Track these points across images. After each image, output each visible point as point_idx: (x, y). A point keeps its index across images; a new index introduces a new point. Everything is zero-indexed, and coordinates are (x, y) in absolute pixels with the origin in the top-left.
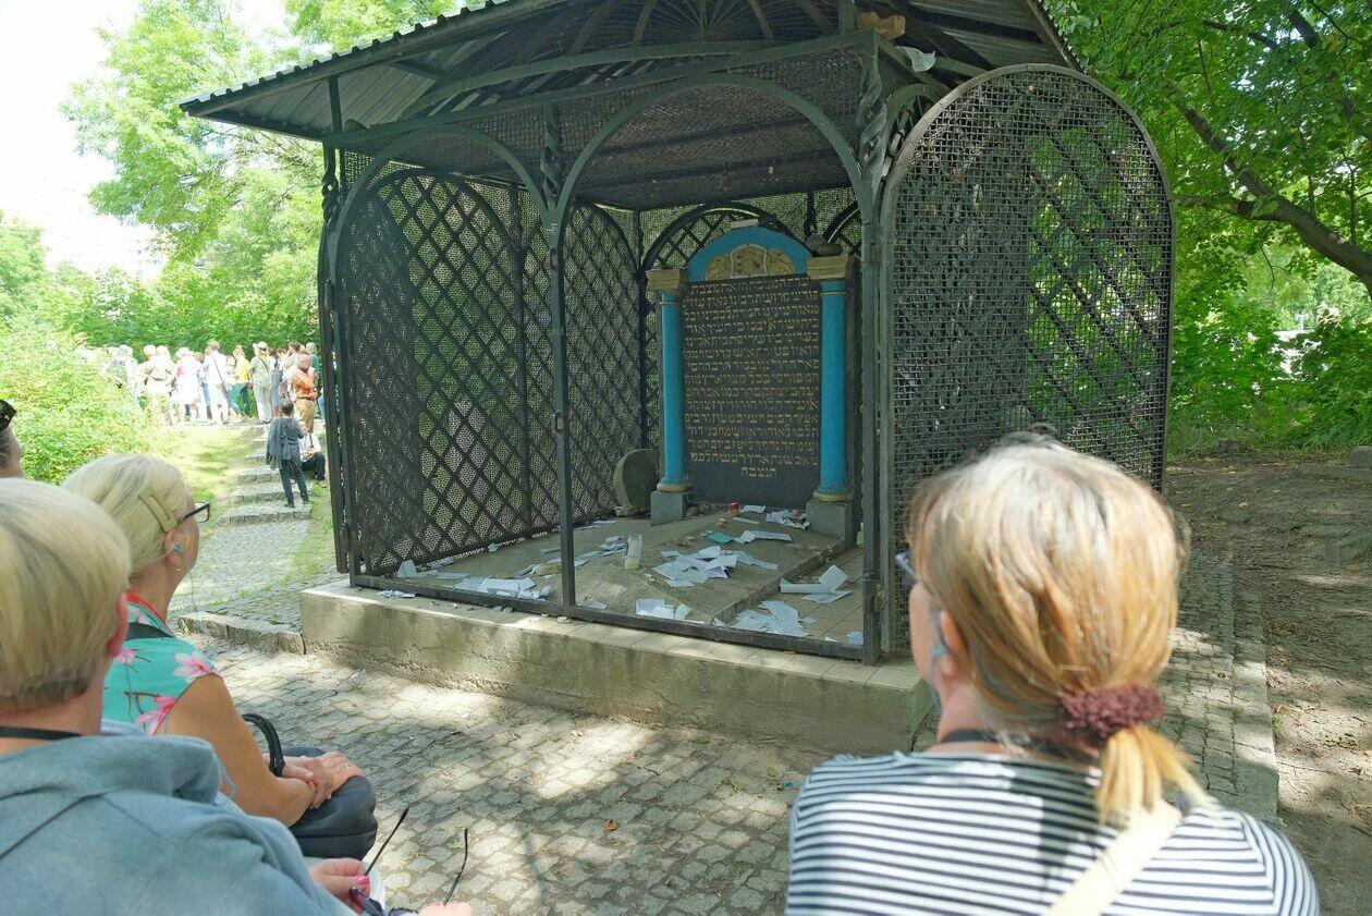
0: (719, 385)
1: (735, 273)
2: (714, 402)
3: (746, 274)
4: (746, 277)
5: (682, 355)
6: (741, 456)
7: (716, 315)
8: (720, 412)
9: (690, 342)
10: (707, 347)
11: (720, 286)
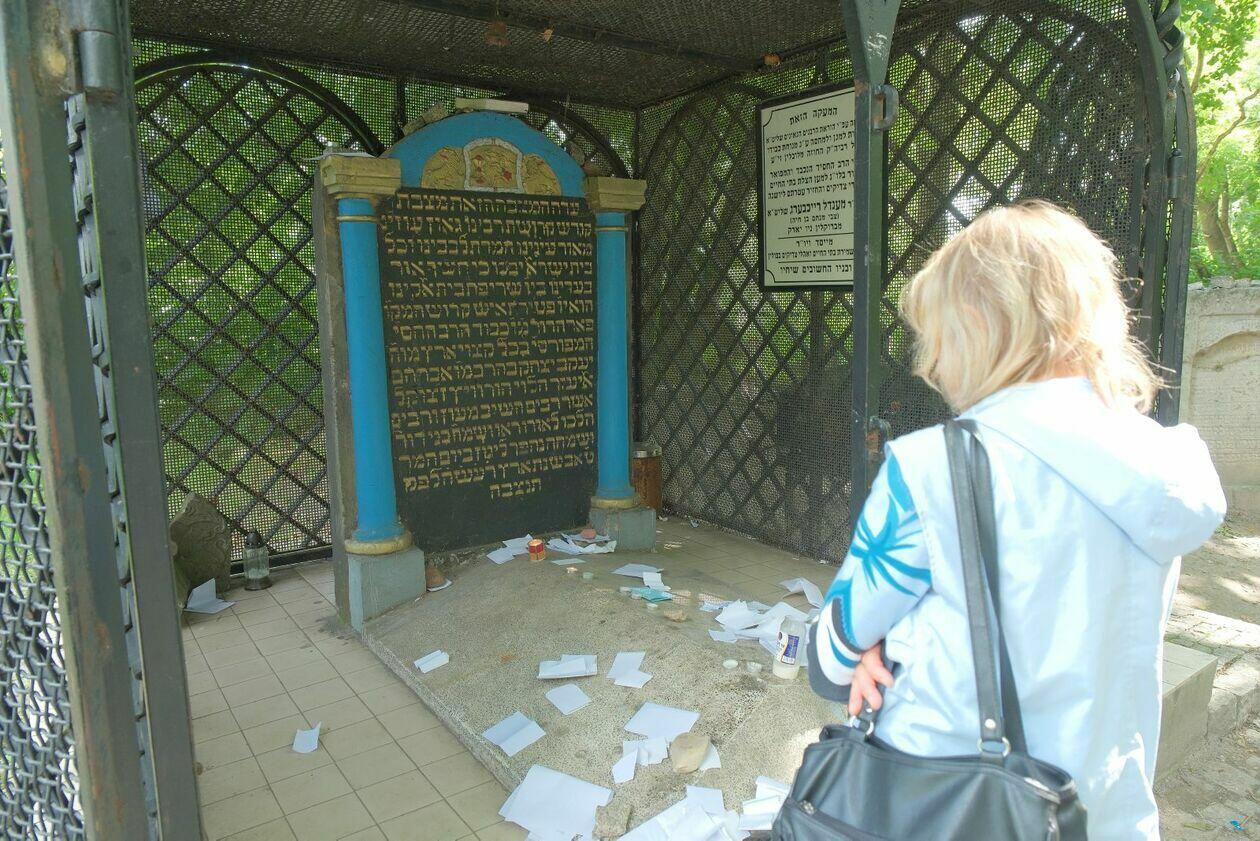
0: (452, 362)
1: (473, 181)
2: (444, 390)
3: (490, 185)
4: (491, 190)
5: (384, 313)
6: (487, 468)
7: (442, 247)
8: (453, 405)
9: (397, 290)
10: (431, 300)
11: (449, 200)
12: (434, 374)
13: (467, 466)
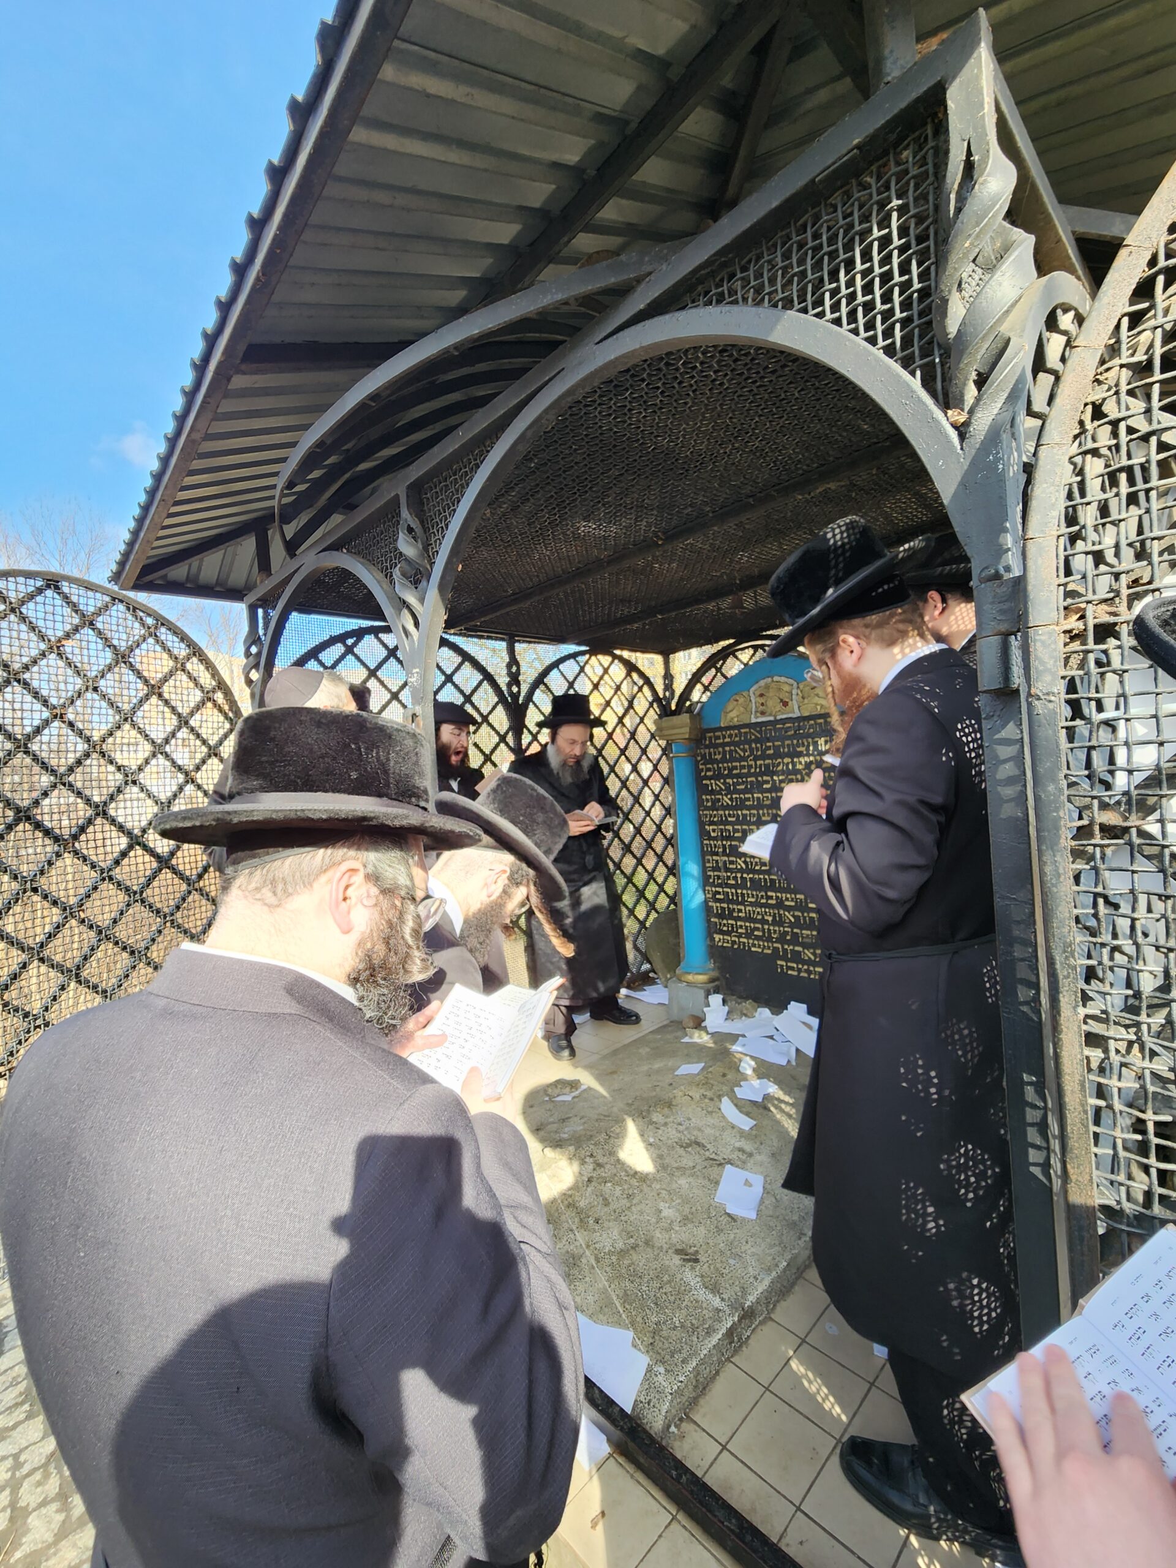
1: (758, 714)
3: (770, 715)
4: (772, 718)
5: (700, 817)
6: (775, 945)
7: (736, 768)
9: (707, 800)
10: (728, 807)
11: (740, 733)
12: (732, 862)
13: (758, 938)
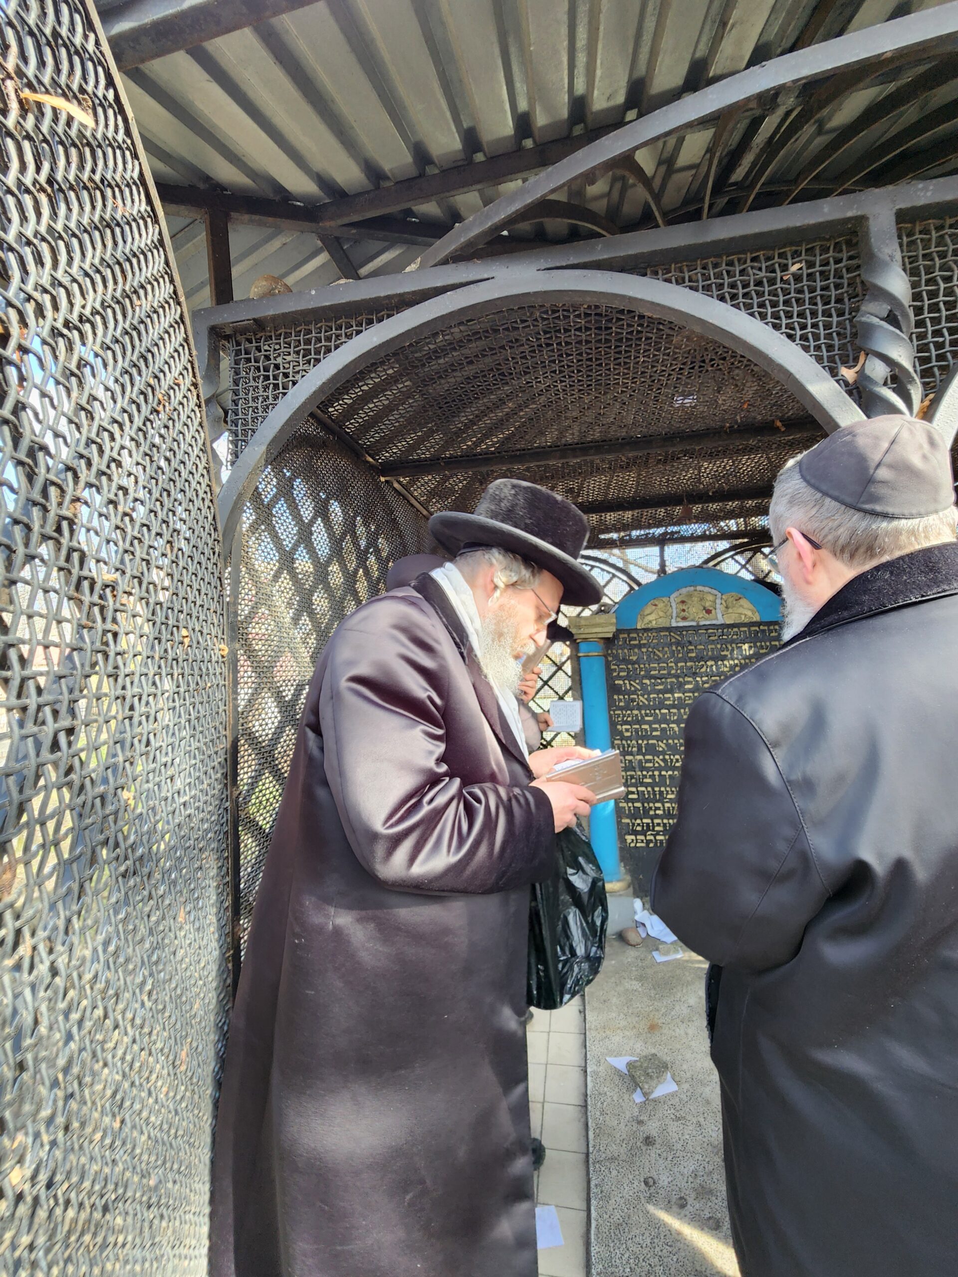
0: (664, 753)
1: (679, 619)
2: (656, 773)
3: (693, 620)
4: (694, 624)
5: (610, 716)
7: (654, 669)
8: (665, 786)
9: (620, 700)
10: (646, 707)
11: (659, 635)
12: (649, 761)
